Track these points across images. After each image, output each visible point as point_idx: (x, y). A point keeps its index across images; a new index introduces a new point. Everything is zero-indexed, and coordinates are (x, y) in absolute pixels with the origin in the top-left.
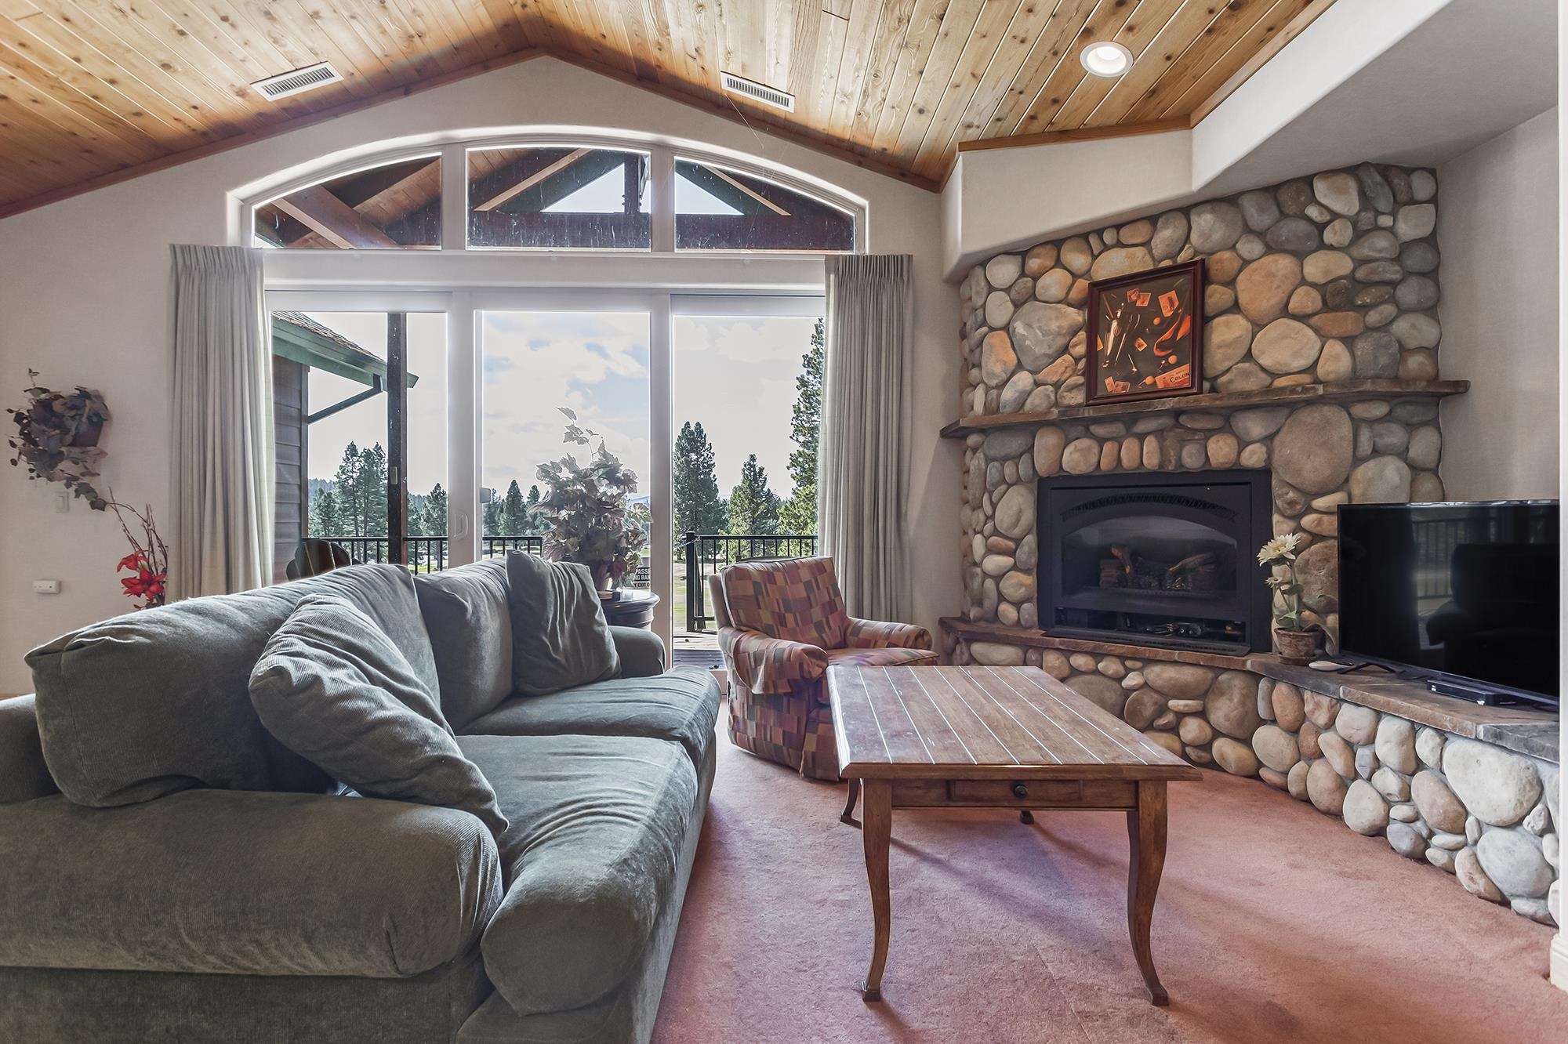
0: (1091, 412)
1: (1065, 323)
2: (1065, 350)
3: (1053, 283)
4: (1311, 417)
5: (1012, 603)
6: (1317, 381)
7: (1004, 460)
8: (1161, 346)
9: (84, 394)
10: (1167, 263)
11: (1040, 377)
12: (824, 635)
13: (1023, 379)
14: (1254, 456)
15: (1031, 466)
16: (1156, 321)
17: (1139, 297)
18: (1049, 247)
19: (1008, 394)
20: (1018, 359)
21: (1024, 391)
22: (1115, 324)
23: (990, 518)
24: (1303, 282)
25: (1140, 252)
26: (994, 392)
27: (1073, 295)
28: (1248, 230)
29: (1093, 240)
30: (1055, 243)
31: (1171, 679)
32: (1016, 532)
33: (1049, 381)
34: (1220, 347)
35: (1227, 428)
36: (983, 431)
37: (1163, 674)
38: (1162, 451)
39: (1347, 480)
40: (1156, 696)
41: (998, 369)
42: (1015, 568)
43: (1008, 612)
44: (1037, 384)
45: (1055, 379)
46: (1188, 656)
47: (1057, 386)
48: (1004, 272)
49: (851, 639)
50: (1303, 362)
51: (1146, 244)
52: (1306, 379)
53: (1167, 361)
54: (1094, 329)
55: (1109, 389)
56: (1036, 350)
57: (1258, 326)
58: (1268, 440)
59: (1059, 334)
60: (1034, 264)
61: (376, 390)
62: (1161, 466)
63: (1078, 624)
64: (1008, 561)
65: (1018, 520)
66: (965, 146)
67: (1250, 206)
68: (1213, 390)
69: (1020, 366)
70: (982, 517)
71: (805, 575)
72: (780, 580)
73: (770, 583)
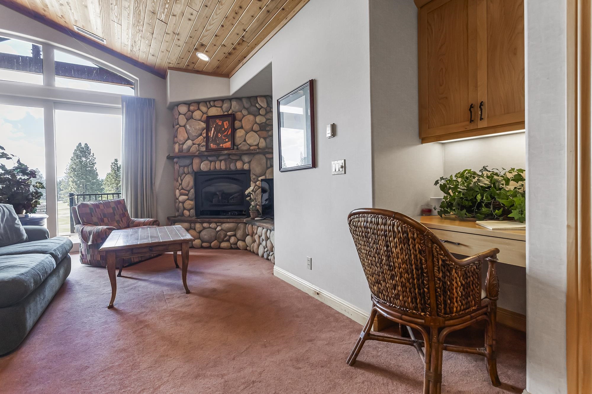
0: (207, 153)
1: (200, 127)
2: (201, 135)
3: (197, 114)
4: (258, 157)
5: (188, 210)
6: (259, 148)
7: (184, 166)
8: (224, 136)
10: (226, 113)
11: (194, 142)
12: (120, 225)
13: (189, 142)
14: (246, 167)
15: (192, 168)
16: (223, 129)
17: (219, 122)
18: (196, 104)
19: (185, 147)
20: (188, 136)
21: (190, 146)
22: (213, 129)
23: (181, 184)
24: (256, 123)
25: (219, 109)
26: (181, 146)
27: (203, 119)
28: (244, 108)
29: (208, 103)
30: (198, 103)
31: (227, 227)
32: (188, 188)
33: (196, 143)
34: (238, 137)
35: (240, 159)
36: (178, 157)
37: (226, 226)
38: (226, 165)
39: (265, 173)
40: (224, 232)
41: (182, 139)
42: (188, 199)
43: (186, 213)
44: (194, 144)
45: (198, 143)
46: (231, 220)
47: (199, 145)
48: (183, 109)
49: (131, 225)
50: (255, 143)
51: (221, 107)
52: (256, 147)
53: (226, 140)
54: (208, 129)
55: (212, 147)
56: (193, 134)
57: (247, 133)
58: (249, 162)
59: (199, 130)
60: (192, 108)
62: (226, 168)
63: (207, 215)
64: (186, 197)
65: (188, 185)
66: (170, 68)
67: (244, 101)
68: (237, 149)
69: (188, 138)
70: (178, 184)
71: (113, 205)
72: (102, 207)
73: (97, 208)
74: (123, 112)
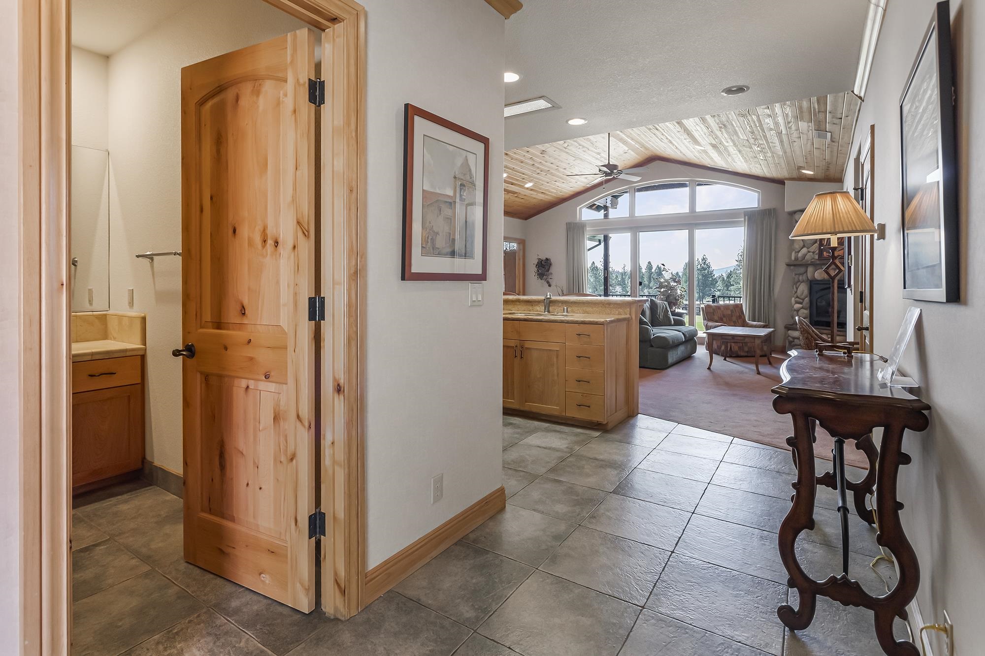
0: (819, 262)
2: (816, 242)
7: (800, 274)
9: (547, 259)
11: (809, 250)
13: (804, 250)
15: (806, 276)
19: (800, 255)
20: (803, 244)
21: (804, 254)
23: (796, 292)
26: (797, 253)
32: (803, 297)
33: (811, 251)
36: (794, 265)
41: (797, 247)
42: (803, 308)
44: (809, 252)
45: (813, 251)
47: (813, 253)
55: (824, 256)
56: (809, 242)
61: (600, 244)
63: (823, 326)
65: (803, 294)
66: (788, 179)
69: (804, 246)
70: (794, 292)
72: (722, 309)
73: (719, 309)
74: (745, 225)
